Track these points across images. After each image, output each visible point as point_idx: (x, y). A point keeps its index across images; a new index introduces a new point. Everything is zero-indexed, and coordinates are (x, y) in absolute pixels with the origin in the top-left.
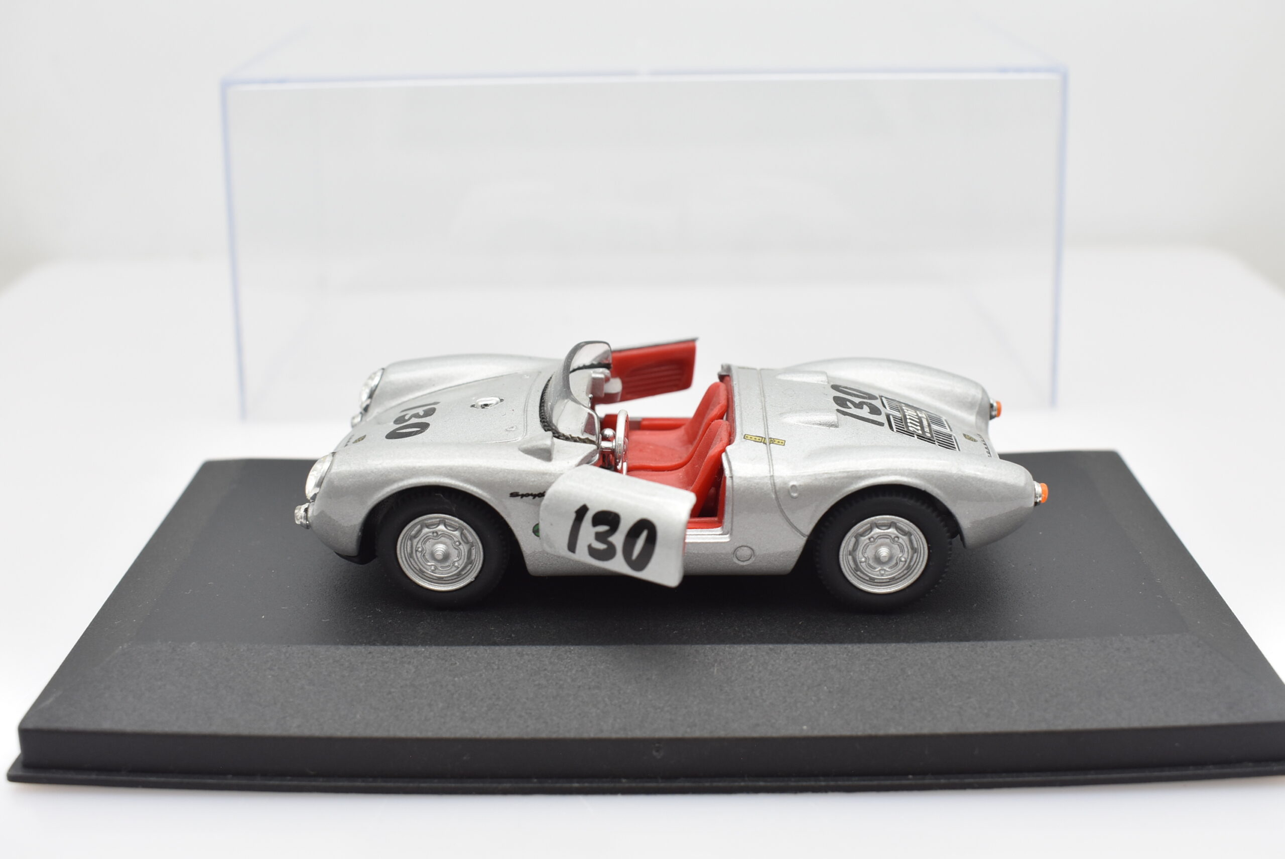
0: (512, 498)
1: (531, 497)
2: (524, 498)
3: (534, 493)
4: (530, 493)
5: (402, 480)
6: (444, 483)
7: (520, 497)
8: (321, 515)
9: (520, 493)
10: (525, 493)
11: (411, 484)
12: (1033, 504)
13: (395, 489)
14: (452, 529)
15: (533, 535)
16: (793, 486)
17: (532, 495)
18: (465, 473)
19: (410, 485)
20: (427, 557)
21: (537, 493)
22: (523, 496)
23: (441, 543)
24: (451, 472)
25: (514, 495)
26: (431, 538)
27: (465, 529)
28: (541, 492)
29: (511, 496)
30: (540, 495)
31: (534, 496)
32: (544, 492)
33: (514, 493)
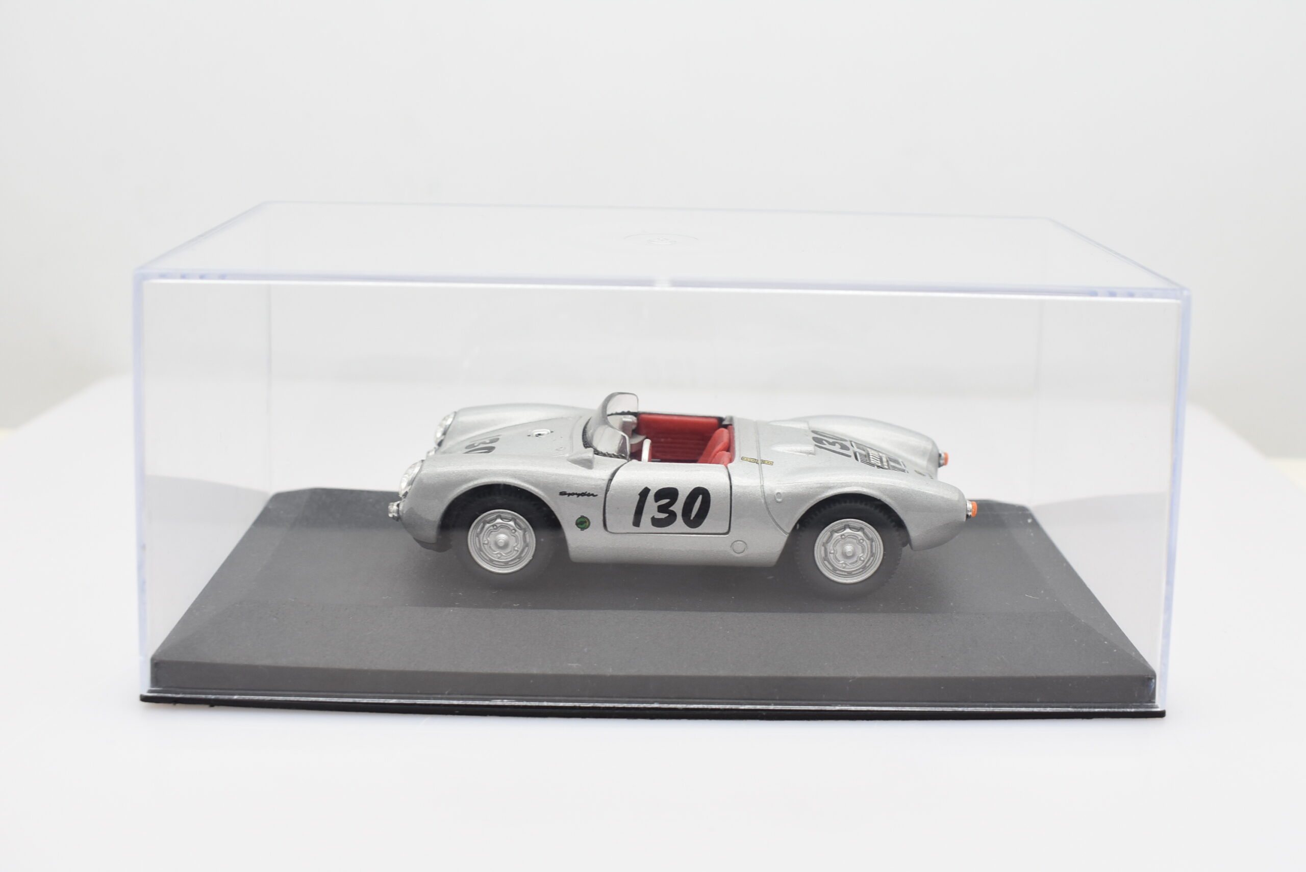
0: (560, 496)
1: (576, 496)
2: (571, 496)
3: (578, 493)
4: (575, 492)
5: (477, 479)
6: (509, 483)
7: (567, 495)
9: (568, 493)
10: (571, 492)
11: (484, 483)
12: (964, 519)
13: (471, 486)
15: (576, 526)
16: (778, 493)
17: (576, 494)
18: (525, 475)
19: (482, 483)
20: (491, 545)
21: (580, 493)
22: (569, 494)
24: (514, 475)
25: (563, 494)
27: (518, 522)
28: (584, 492)
29: (560, 495)
30: (583, 494)
31: (579, 495)
32: (586, 492)
33: (563, 492)
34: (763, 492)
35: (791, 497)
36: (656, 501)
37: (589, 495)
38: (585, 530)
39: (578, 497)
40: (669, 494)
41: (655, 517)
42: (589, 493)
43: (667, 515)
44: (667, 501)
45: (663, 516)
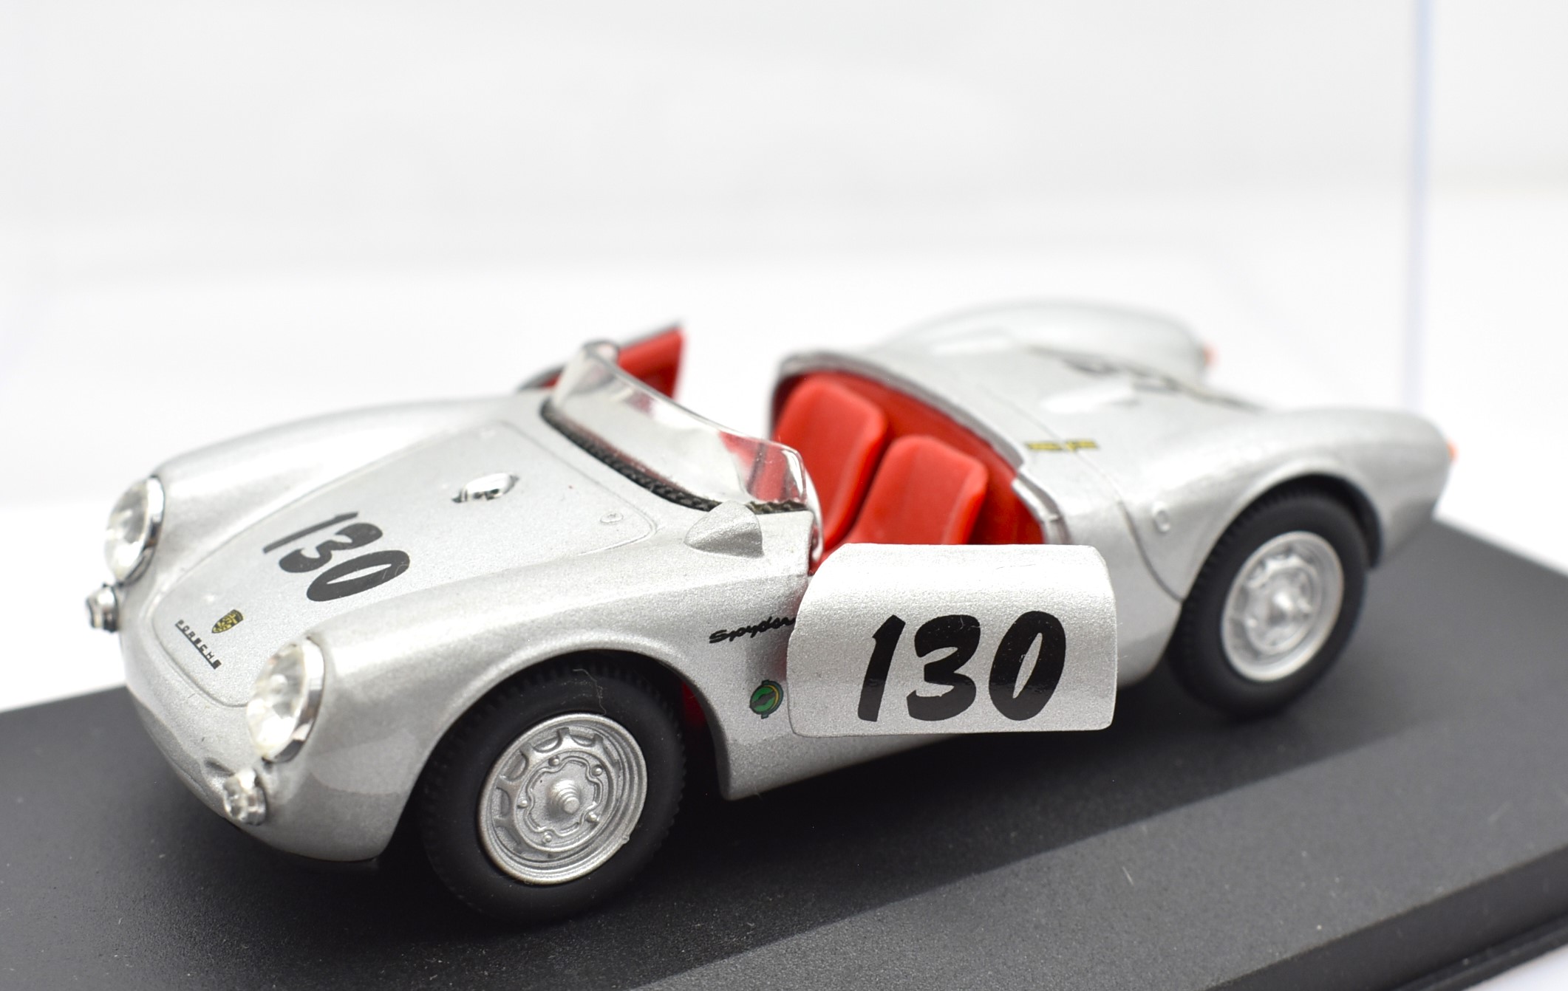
0: (713, 644)
1: (748, 635)
2: (735, 640)
3: (751, 625)
4: (745, 626)
5: (504, 656)
6: (588, 644)
7: (728, 639)
8: (310, 785)
9: (728, 633)
10: (734, 631)
11: (528, 660)
13: (492, 680)
14: (586, 743)
16: (1162, 513)
17: (749, 629)
18: (622, 613)
19: (523, 662)
20: (534, 816)
21: (757, 624)
22: (733, 635)
23: (565, 777)
24: (596, 619)
25: (717, 637)
26: (544, 773)
27: (607, 737)
28: (765, 620)
29: (711, 642)
30: (765, 626)
31: (753, 631)
32: (770, 618)
33: (717, 633)
34: (1129, 518)
35: (1186, 516)
37: (777, 624)
38: (771, 715)
39: (752, 636)
42: (775, 620)
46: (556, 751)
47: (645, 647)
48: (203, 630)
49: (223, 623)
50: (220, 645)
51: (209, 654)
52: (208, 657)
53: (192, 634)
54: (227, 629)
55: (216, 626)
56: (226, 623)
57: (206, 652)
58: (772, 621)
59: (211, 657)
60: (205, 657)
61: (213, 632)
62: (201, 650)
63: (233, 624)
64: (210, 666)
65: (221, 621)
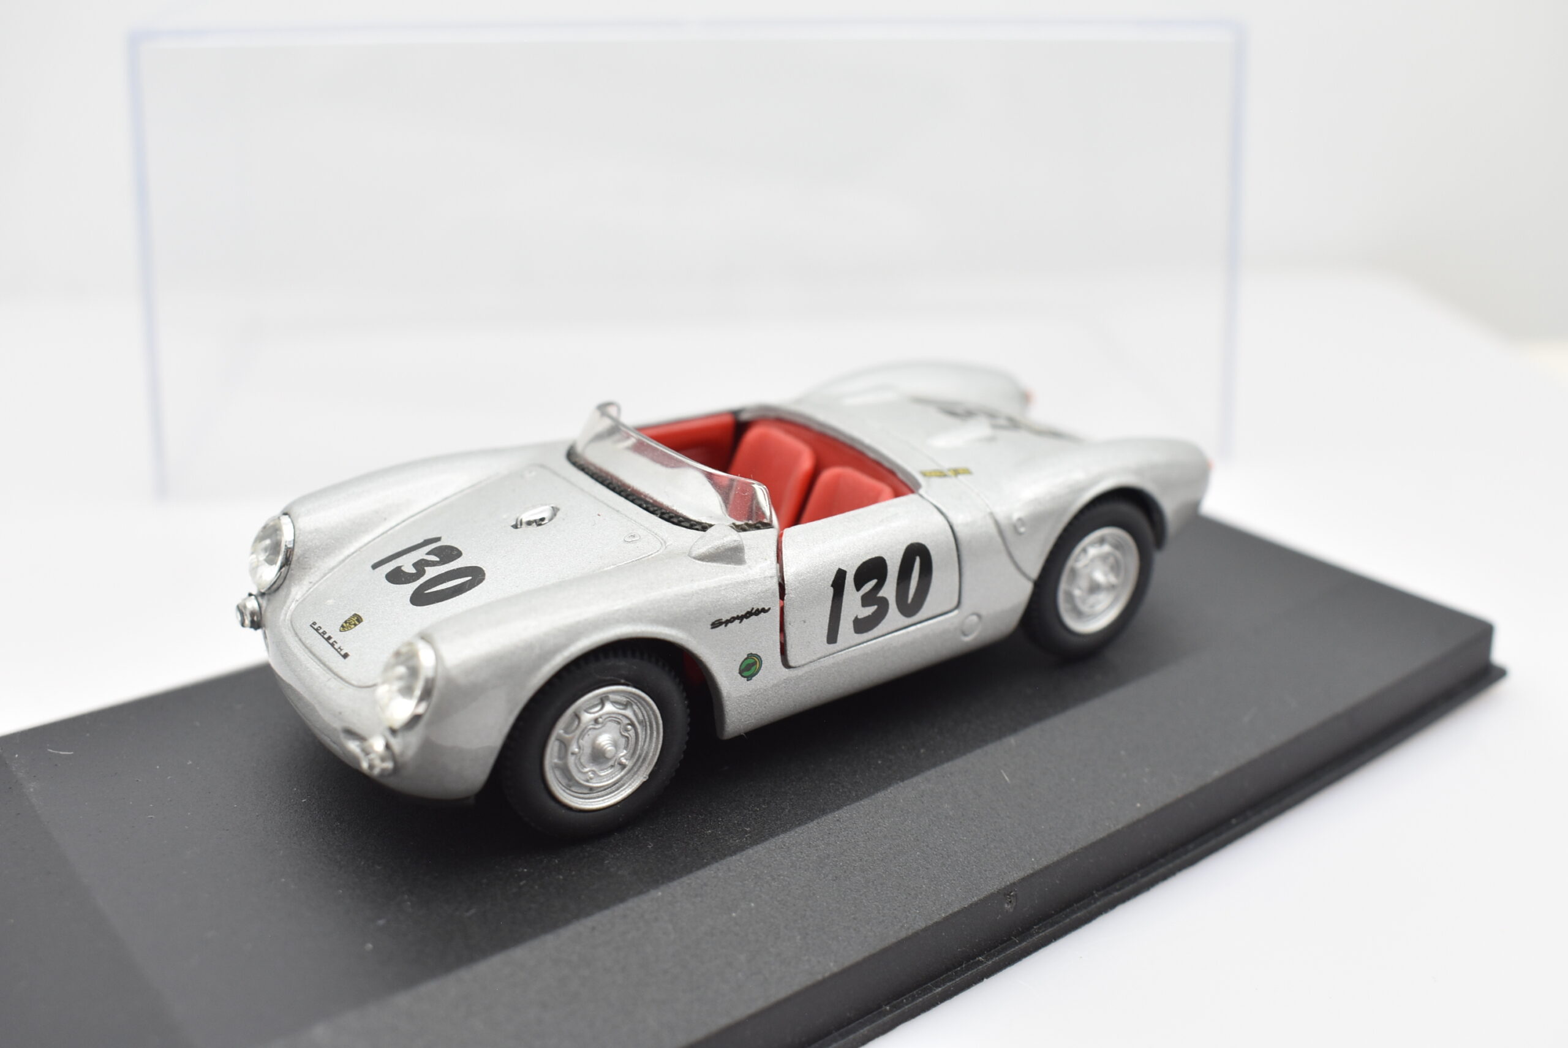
0: (713, 630)
1: (737, 621)
3: (740, 615)
4: (735, 615)
7: (724, 625)
9: (724, 620)
10: (728, 618)
11: (584, 648)
13: (558, 664)
14: (621, 706)
16: (1018, 519)
18: (649, 610)
20: (582, 760)
21: (743, 613)
22: (727, 622)
23: (605, 731)
25: (716, 624)
26: (591, 728)
27: (636, 704)
28: (749, 610)
29: (712, 628)
30: (749, 615)
31: (740, 618)
32: (753, 609)
33: (716, 621)
34: (997, 524)
35: (1036, 520)
36: (858, 587)
37: (758, 612)
38: (754, 678)
39: (740, 622)
40: (873, 569)
41: (859, 617)
42: (758, 610)
43: (875, 607)
44: (873, 582)
45: (870, 610)
46: (601, 713)
47: (666, 634)
48: (333, 630)
49: (348, 624)
50: (346, 640)
51: (339, 648)
52: (339, 650)
53: (324, 633)
54: (351, 629)
55: (342, 626)
56: (350, 623)
57: (336, 646)
58: (754, 611)
59: (341, 650)
60: (336, 650)
61: (341, 631)
62: (332, 645)
63: (355, 625)
64: (341, 657)
65: (346, 622)
